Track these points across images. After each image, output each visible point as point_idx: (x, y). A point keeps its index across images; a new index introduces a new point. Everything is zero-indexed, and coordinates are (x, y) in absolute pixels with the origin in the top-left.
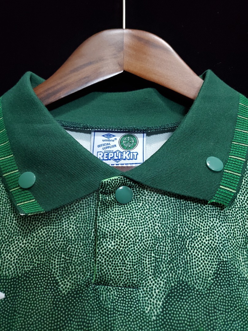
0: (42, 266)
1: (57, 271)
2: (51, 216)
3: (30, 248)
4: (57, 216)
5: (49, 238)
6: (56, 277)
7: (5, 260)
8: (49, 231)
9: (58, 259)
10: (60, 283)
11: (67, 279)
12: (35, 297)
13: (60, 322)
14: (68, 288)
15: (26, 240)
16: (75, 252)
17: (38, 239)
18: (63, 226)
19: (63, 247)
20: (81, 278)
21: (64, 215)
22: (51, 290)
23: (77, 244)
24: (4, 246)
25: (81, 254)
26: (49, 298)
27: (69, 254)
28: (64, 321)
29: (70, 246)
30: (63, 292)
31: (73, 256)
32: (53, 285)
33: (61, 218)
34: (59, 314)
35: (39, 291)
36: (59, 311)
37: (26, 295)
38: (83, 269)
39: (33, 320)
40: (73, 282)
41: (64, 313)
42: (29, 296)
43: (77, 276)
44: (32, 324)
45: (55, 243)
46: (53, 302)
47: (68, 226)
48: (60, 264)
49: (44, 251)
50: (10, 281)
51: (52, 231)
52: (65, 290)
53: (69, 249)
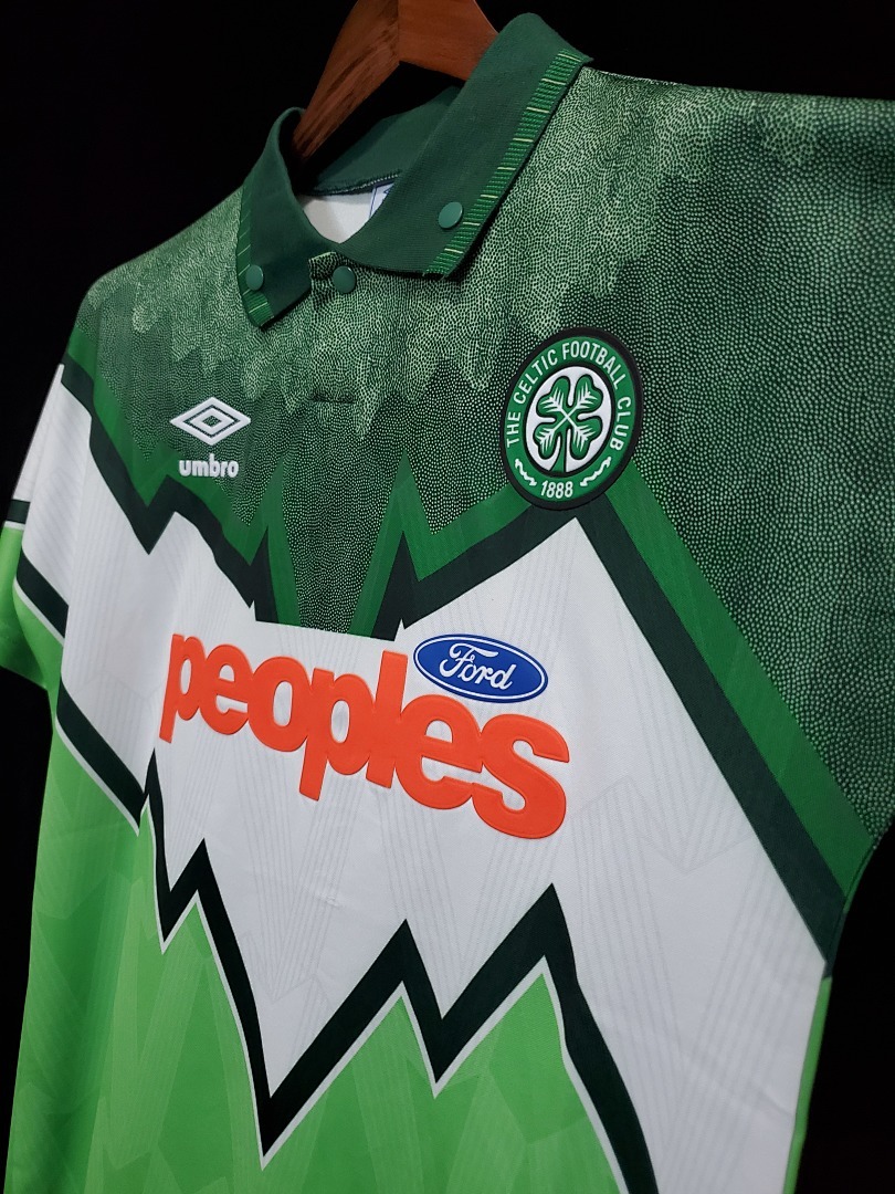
1: (285, 388)
3: (267, 364)
6: (283, 395)
7: (248, 381)
8: (282, 340)
9: (286, 373)
10: (287, 402)
11: (292, 396)
17: (273, 352)
18: (293, 332)
27: (296, 367)
30: (289, 412)
43: (302, 393)
45: (285, 354)
48: (287, 380)
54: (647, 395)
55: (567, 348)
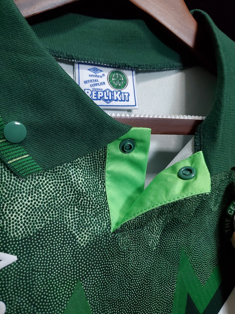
0: (56, 222)
1: (72, 225)
2: (56, 169)
3: (37, 205)
4: (62, 168)
5: (58, 193)
6: (72, 232)
7: (10, 221)
8: (57, 185)
9: (71, 213)
10: (78, 237)
11: (84, 232)
12: (53, 254)
13: (82, 272)
14: (87, 241)
15: (32, 197)
16: (88, 204)
17: (46, 195)
18: (71, 179)
19: (74, 200)
20: (98, 229)
21: (70, 168)
22: (69, 245)
23: (89, 197)
24: (6, 205)
25: (94, 206)
26: (68, 253)
27: (82, 207)
28: (85, 271)
29: (82, 199)
30: (82, 245)
31: (87, 208)
32: (71, 240)
33: (68, 170)
34: (80, 265)
35: (57, 247)
36: (79, 262)
37: (43, 252)
38: (98, 220)
39: (54, 275)
40: (90, 234)
41: (86, 264)
42: (46, 254)
43: (94, 228)
44: (55, 278)
45: (65, 197)
46: (72, 255)
47: (77, 178)
48: (74, 218)
49: (55, 207)
50: (20, 242)
51: (60, 185)
52: (84, 242)
53: (81, 202)
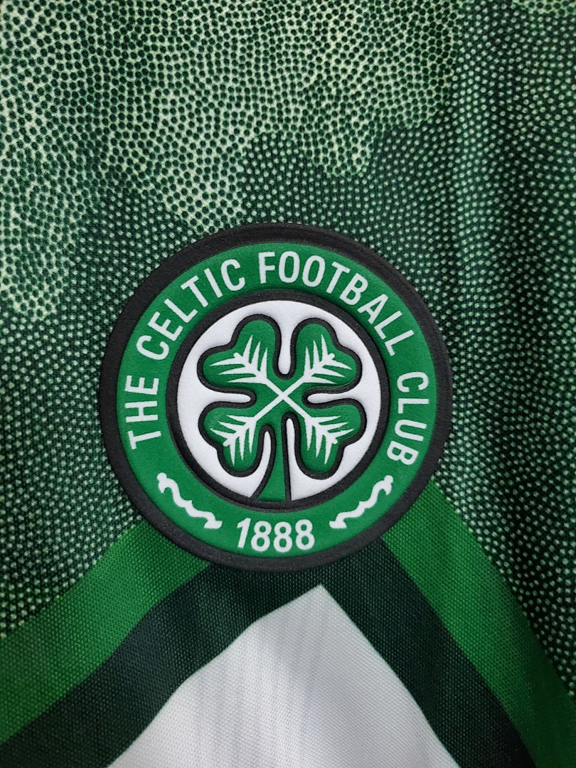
54: (459, 373)
55: (269, 261)
